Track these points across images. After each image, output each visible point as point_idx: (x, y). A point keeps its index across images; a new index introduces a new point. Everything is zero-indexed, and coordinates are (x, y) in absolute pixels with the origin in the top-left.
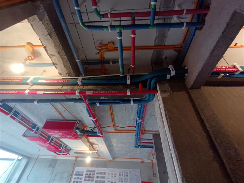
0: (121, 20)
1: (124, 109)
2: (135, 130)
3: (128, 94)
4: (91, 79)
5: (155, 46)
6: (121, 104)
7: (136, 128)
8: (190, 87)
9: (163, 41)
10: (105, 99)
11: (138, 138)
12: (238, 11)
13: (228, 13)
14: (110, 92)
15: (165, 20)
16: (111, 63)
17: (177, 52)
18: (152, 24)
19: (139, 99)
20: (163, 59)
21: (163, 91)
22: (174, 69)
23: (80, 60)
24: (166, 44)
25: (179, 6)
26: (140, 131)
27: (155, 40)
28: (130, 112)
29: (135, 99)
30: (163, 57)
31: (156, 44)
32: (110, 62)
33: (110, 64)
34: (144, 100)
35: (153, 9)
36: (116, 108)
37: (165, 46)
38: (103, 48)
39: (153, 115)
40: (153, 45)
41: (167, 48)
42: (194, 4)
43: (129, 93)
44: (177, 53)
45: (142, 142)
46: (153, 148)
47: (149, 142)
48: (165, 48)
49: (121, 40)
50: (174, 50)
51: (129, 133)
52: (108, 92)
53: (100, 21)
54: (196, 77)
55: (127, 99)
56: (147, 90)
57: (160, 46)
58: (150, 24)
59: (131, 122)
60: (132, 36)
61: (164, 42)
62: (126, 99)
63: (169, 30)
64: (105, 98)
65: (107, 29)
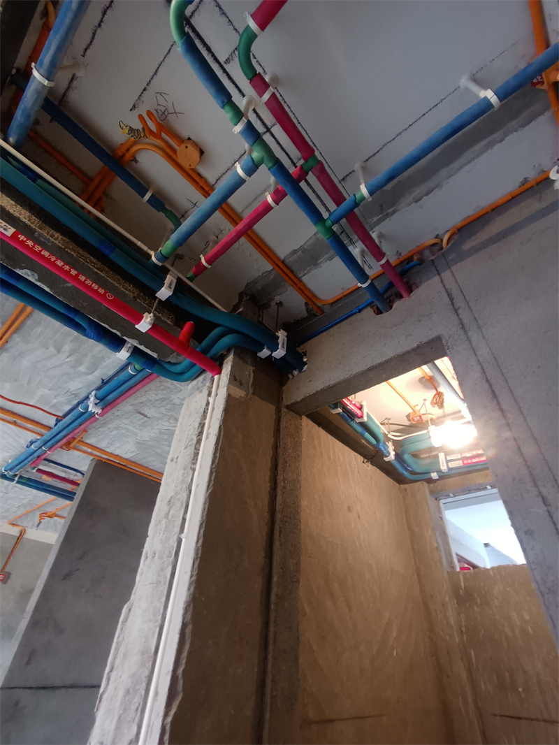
0: (272, 130)
1: (67, 348)
2: (49, 428)
3: (144, 325)
4: (39, 181)
5: (283, 262)
6: (87, 336)
7: (58, 421)
8: (289, 403)
9: (305, 269)
10: (38, 284)
11: (36, 455)
12: (444, 341)
13: (430, 330)
14: (89, 282)
15: (342, 232)
16: (147, 196)
17: (307, 311)
18: (329, 223)
19: (155, 355)
20: (273, 303)
21: (236, 380)
22: (285, 346)
23: (52, 84)
24: (305, 279)
25: (381, 236)
26: (65, 437)
27: (294, 252)
28: (82, 369)
29: (142, 347)
30: (278, 298)
31: (289, 261)
32: (146, 191)
33: (143, 197)
34: (167, 366)
35: (355, 201)
36: (40, 330)
37: (300, 280)
38: (163, 135)
39: (143, 412)
40: (282, 257)
41: (299, 288)
42: (397, 257)
43: (150, 327)
44: (305, 314)
45: (40, 471)
46: (71, 499)
47: (63, 475)
48: (296, 284)
49: (241, 182)
50: (306, 303)
51: (15, 423)
52: (77, 276)
53: (222, 62)
54: (314, 392)
55: (118, 333)
56: (198, 349)
57: (292, 272)
58: (324, 221)
59: (56, 396)
60: (270, 199)
61: (306, 272)
62: (113, 331)
63: (331, 259)
64: (39, 281)
65: (235, 120)
